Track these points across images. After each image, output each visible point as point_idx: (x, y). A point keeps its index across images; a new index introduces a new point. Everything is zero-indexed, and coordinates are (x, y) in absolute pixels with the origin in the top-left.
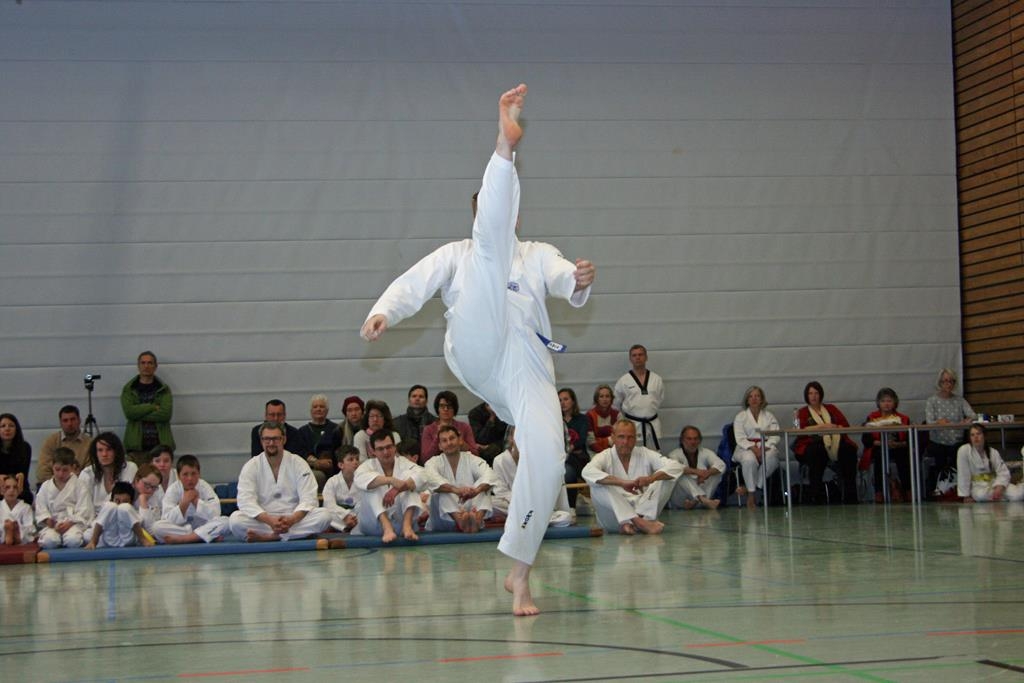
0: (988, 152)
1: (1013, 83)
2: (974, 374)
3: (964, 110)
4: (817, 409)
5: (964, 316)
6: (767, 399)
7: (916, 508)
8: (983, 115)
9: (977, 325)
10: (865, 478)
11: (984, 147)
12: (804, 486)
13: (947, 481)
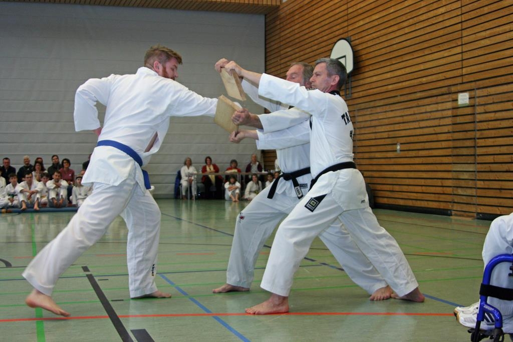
3: (268, 63)
4: (209, 166)
6: (193, 161)
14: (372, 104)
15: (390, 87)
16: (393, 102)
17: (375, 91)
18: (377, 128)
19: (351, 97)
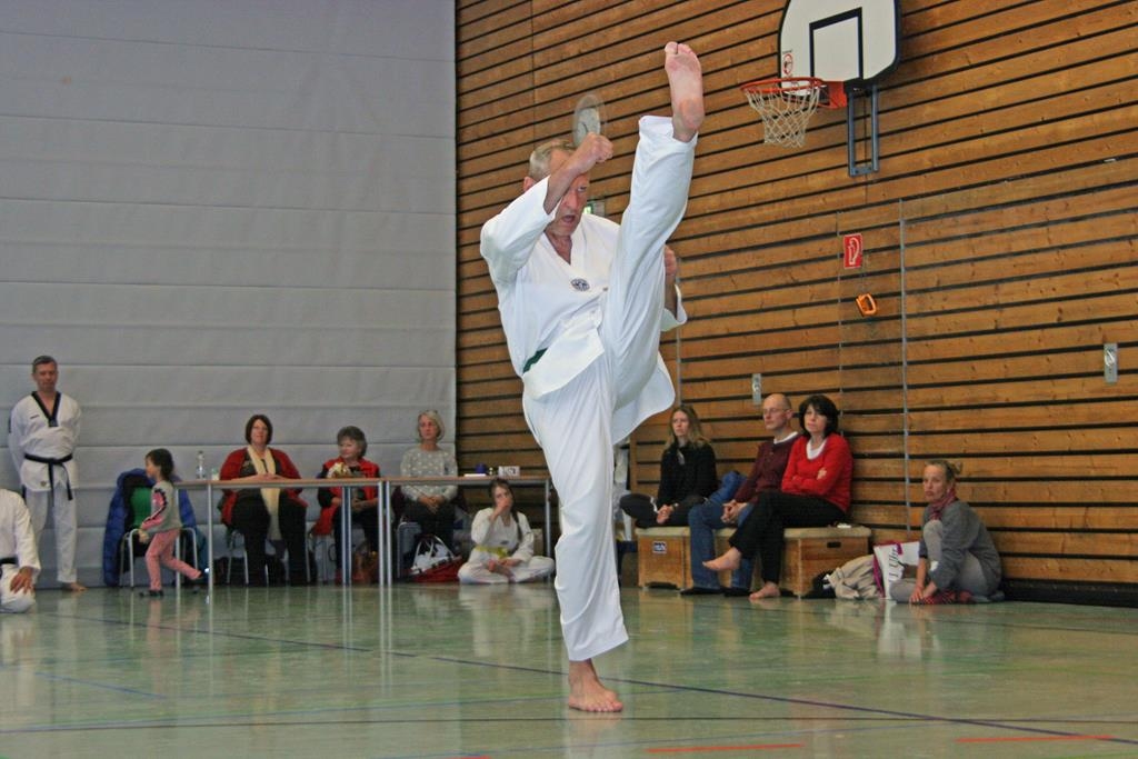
0: (498, 109)
1: (532, 17)
2: (470, 410)
3: (467, 49)
4: (261, 453)
5: (460, 332)
7: (385, 590)
8: (491, 58)
9: (477, 343)
10: (320, 549)
11: (493, 101)
12: (234, 560)
13: (428, 554)
14: (979, 196)
15: (1068, 128)
16: (1081, 186)
17: (994, 144)
18: (1005, 287)
19: (876, 172)
